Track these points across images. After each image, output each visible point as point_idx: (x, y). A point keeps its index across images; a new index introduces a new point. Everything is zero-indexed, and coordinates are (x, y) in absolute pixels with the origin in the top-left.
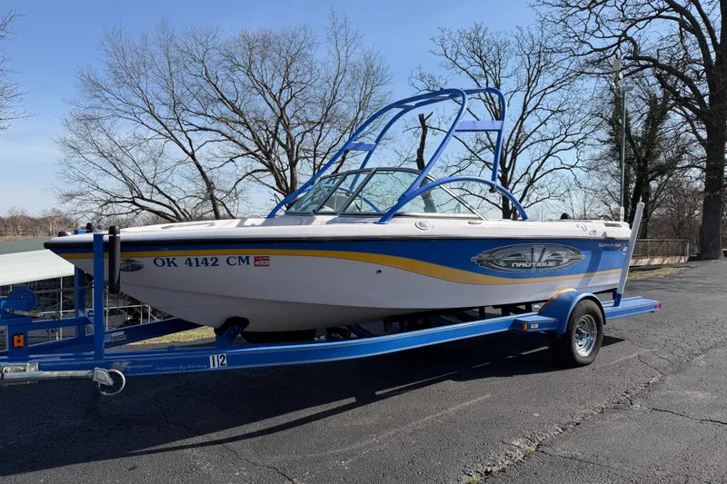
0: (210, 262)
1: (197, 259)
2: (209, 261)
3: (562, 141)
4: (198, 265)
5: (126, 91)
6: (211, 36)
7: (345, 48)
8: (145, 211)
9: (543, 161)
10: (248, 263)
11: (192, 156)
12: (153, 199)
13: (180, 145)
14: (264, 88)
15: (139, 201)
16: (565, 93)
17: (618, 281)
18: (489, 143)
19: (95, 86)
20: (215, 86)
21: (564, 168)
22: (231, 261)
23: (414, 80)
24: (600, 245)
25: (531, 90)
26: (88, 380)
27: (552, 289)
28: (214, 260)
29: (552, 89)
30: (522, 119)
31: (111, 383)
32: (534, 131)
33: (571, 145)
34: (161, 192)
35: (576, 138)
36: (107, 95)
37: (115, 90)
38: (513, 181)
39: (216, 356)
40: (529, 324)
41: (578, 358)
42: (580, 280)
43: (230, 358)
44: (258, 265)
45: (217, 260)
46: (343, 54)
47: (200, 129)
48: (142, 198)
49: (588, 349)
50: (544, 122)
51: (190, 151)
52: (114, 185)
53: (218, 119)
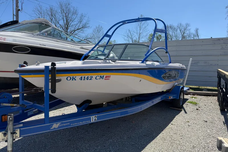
0: (89, 78)
1: (84, 77)
4: (84, 80)
10: (103, 79)
22: (97, 77)
28: (91, 77)
39: (93, 117)
40: (170, 97)
43: (98, 117)
44: (106, 79)
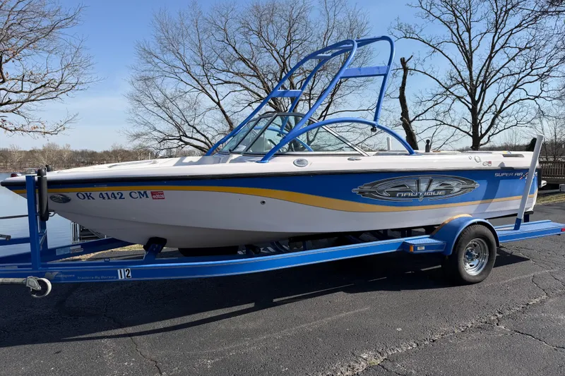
1: (107, 194)
2: (116, 195)
3: (528, 74)
4: (109, 198)
5: (170, 57)
6: (230, 9)
7: (334, 9)
8: (188, 146)
9: (510, 94)
10: (147, 197)
11: (218, 104)
12: (194, 137)
13: (209, 96)
14: (271, 47)
15: (183, 138)
16: (534, 32)
17: (518, 207)
18: (460, 80)
19: (148, 54)
20: (234, 48)
21: (529, 99)
22: (133, 194)
23: (393, 30)
24: (497, 175)
25: (499, 30)
26: (22, 285)
27: (445, 215)
28: (120, 194)
29: (518, 29)
30: (490, 58)
31: (39, 288)
32: (503, 67)
33: (536, 77)
34: (198, 132)
35: (541, 71)
36: (156, 60)
37: (161, 56)
38: (482, 112)
39: (122, 270)
40: (415, 247)
41: (465, 276)
42: (476, 206)
43: (133, 272)
44: (156, 199)
45: (122, 195)
46: (331, 14)
47: (226, 82)
48: (186, 136)
49: (478, 270)
50: (513, 59)
51: (217, 100)
52: (166, 127)
53: (237, 74)
